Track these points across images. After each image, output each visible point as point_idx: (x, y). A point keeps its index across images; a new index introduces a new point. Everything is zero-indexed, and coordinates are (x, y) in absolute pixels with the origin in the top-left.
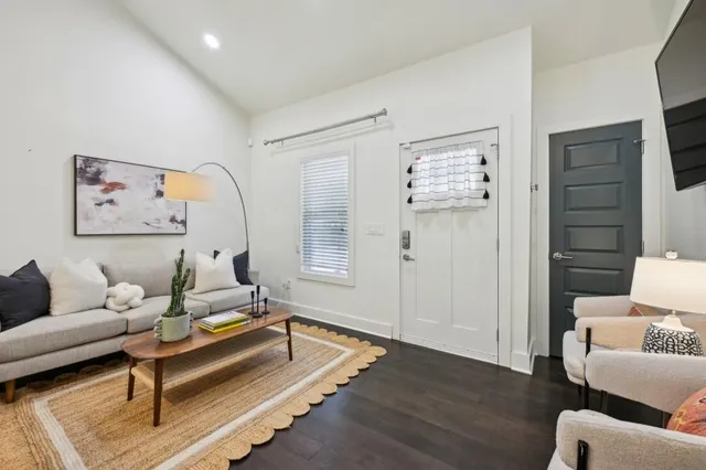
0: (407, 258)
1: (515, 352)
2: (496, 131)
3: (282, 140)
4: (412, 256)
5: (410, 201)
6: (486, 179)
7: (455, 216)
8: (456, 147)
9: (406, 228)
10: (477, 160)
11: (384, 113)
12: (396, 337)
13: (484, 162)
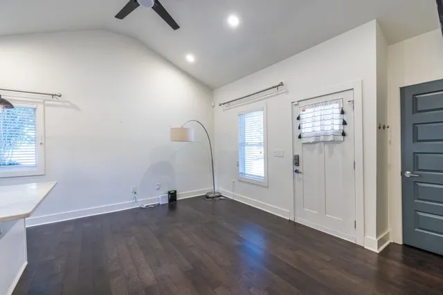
0: (297, 171)
1: (367, 236)
2: (352, 91)
3: (229, 102)
4: (300, 171)
5: (300, 137)
6: (345, 123)
7: (326, 146)
8: (326, 103)
9: (296, 154)
10: (338, 111)
11: (282, 84)
12: (292, 219)
13: (342, 112)
